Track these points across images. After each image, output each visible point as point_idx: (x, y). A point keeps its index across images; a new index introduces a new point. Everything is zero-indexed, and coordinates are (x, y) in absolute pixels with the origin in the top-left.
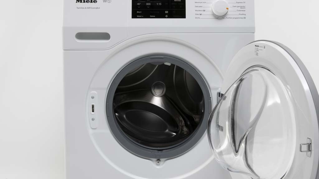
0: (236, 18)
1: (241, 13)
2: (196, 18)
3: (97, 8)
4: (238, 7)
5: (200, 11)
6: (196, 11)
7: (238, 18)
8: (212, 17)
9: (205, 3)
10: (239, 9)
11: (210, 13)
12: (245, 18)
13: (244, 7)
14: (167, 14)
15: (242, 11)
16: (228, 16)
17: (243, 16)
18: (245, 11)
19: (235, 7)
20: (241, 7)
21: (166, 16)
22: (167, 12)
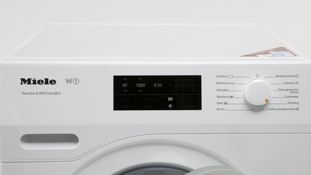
0: (283, 110)
1: (292, 100)
2: (218, 109)
3: (56, 93)
4: (286, 90)
5: (225, 97)
6: (218, 97)
7: (286, 109)
8: (243, 107)
9: (233, 83)
10: (288, 93)
11: (241, 101)
12: (297, 109)
13: (296, 91)
14: (170, 102)
15: (293, 97)
16: (270, 106)
17: (295, 106)
18: (297, 97)
19: (281, 90)
20: (292, 91)
21: (170, 106)
22: (170, 99)
